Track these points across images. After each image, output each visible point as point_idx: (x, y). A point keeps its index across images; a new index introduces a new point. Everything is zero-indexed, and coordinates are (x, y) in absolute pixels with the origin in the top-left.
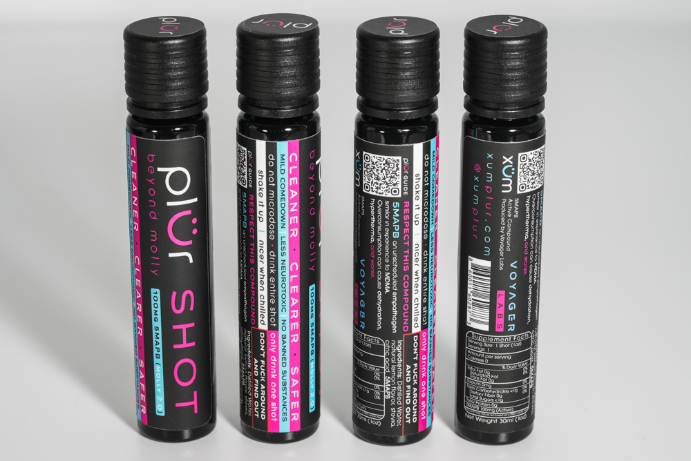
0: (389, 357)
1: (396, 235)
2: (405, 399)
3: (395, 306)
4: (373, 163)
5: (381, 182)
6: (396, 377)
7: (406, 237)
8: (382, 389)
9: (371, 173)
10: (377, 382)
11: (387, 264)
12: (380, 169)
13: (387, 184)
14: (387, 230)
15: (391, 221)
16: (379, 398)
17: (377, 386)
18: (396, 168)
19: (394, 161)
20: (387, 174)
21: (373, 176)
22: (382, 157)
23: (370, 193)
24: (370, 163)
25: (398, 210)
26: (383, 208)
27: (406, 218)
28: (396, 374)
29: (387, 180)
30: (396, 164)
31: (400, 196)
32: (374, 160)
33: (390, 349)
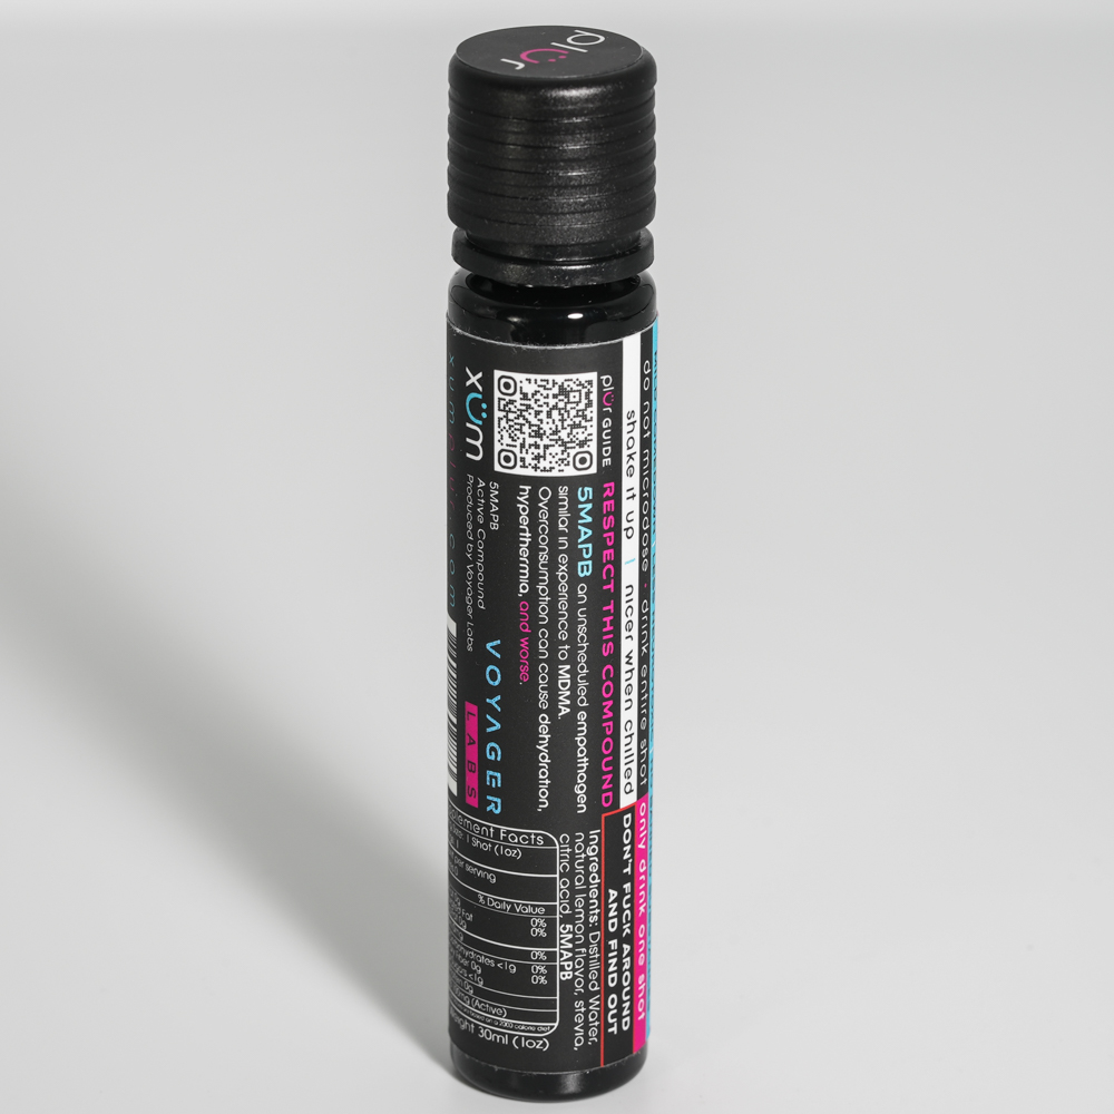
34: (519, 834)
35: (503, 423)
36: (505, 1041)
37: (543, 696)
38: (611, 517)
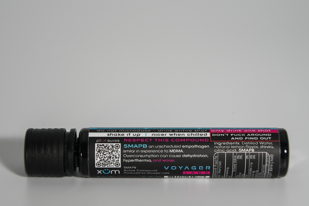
0: (225, 149)
1: (145, 146)
2: (254, 140)
3: (191, 147)
4: (101, 160)
5: (112, 155)
6: (239, 145)
7: (146, 140)
8: (247, 154)
9: (107, 161)
10: (244, 157)
11: (164, 151)
12: (104, 156)
13: (112, 151)
14: (142, 151)
15: (136, 149)
16: (254, 156)
17: (246, 157)
18: (102, 146)
19: (98, 147)
20: (107, 152)
21: (109, 160)
22: (96, 154)
23: (120, 162)
24: (101, 162)
25: (129, 145)
26: (128, 154)
27: (134, 140)
28: (237, 145)
29: (110, 151)
30: (100, 146)
31: (120, 144)
32: (99, 159)
33: (220, 149)
34: (215, 162)
35: (108, 165)
36: (272, 165)
37: (178, 156)
38: (133, 140)
